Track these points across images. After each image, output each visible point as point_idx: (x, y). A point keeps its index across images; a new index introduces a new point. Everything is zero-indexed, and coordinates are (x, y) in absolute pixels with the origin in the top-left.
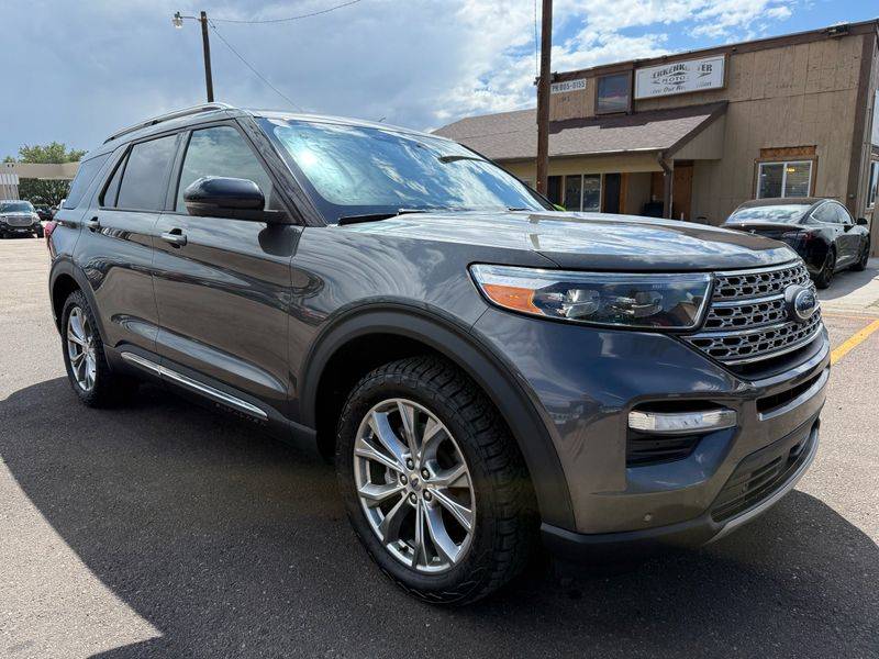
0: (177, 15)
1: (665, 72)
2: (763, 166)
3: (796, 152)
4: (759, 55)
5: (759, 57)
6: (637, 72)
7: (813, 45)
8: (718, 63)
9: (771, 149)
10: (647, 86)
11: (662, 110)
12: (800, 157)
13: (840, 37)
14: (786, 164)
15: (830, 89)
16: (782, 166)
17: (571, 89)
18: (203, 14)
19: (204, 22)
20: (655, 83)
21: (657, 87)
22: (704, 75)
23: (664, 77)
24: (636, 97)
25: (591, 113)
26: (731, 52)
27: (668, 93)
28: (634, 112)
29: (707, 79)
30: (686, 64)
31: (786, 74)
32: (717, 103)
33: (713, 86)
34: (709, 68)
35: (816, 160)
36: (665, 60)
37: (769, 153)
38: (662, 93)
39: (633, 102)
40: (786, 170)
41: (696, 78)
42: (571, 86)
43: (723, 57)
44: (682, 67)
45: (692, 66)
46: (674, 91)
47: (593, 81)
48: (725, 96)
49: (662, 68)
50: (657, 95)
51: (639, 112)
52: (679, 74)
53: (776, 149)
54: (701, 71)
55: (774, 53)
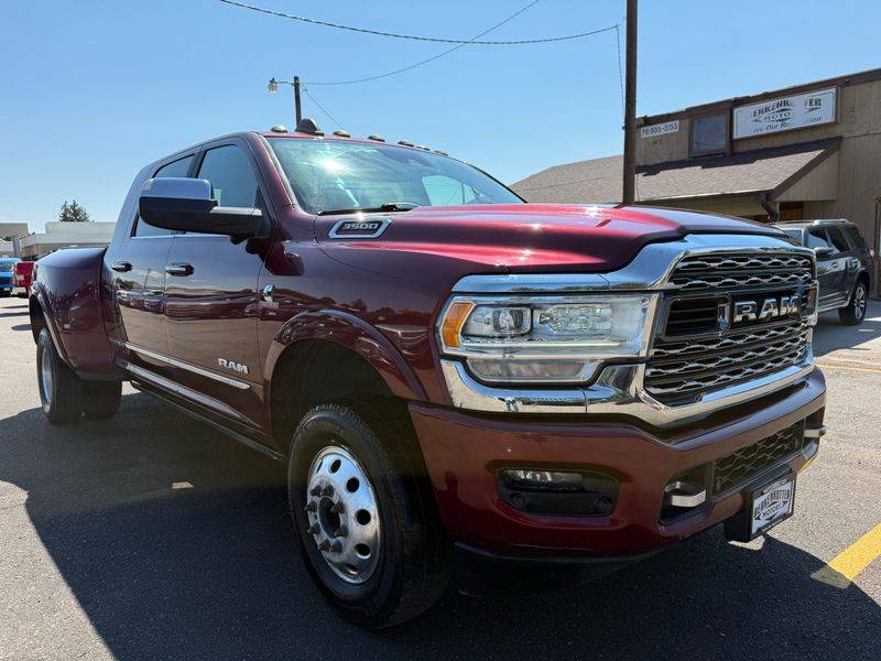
0: (272, 81)
1: (767, 109)
5: (876, 89)
6: (736, 111)
8: (828, 97)
10: (746, 124)
11: (765, 149)
17: (663, 132)
18: (296, 78)
19: (297, 86)
20: (756, 121)
21: (758, 125)
22: (813, 109)
23: (765, 115)
24: (735, 137)
25: (685, 156)
26: (842, 84)
27: (771, 131)
28: (733, 153)
29: (815, 114)
30: (790, 99)
32: (828, 139)
33: (823, 121)
34: (818, 102)
36: (767, 96)
38: (765, 132)
39: (732, 142)
41: (800, 115)
42: (662, 129)
43: (833, 90)
44: (786, 103)
45: (798, 101)
46: (779, 129)
47: (687, 122)
48: (838, 131)
49: (763, 105)
50: (759, 133)
51: (739, 154)
52: (783, 110)
54: (808, 106)
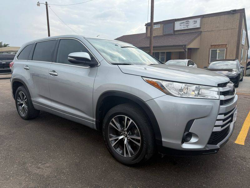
0: (38, 3)
1: (183, 23)
2: (212, 50)
3: (221, 46)
4: (210, 18)
6: (175, 22)
7: (226, 15)
8: (199, 20)
10: (178, 26)
11: (182, 34)
12: (222, 48)
13: (233, 13)
14: (218, 49)
15: (230, 28)
16: (217, 50)
18: (46, 2)
19: (47, 5)
20: (180, 26)
22: (194, 24)
23: (183, 24)
25: (162, 34)
26: (202, 17)
27: (184, 29)
28: (174, 34)
29: (195, 25)
31: (218, 24)
32: (198, 32)
33: (197, 27)
34: (196, 21)
35: (227, 49)
36: (183, 19)
37: (213, 46)
39: (174, 31)
41: (192, 25)
42: (155, 27)
44: (188, 21)
45: (191, 21)
46: (186, 28)
47: (162, 25)
48: (201, 30)
49: (183, 21)
50: (181, 29)
51: (176, 34)
52: (187, 23)
53: (215, 45)
54: (194, 23)
55: (215, 17)
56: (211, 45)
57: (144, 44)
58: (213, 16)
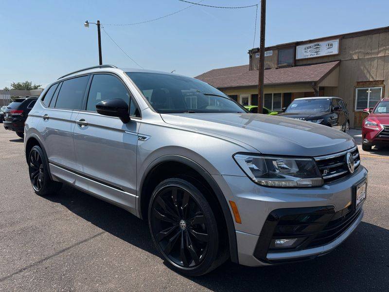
0: (87, 22)
1: (310, 47)
3: (374, 83)
5: (355, 40)
6: (297, 47)
7: (381, 34)
8: (336, 43)
9: (362, 82)
10: (302, 53)
11: (309, 64)
12: (376, 86)
14: (369, 89)
18: (98, 22)
19: (99, 25)
21: (305, 54)
23: (310, 49)
24: (297, 58)
25: (275, 66)
26: (342, 38)
27: (312, 57)
28: (296, 65)
29: (330, 50)
30: (320, 43)
32: (335, 61)
33: (333, 53)
34: (332, 45)
35: (384, 87)
36: (311, 41)
37: (361, 83)
38: (309, 57)
39: (295, 61)
40: (369, 92)
41: (324, 51)
42: (265, 54)
43: (338, 40)
44: (318, 45)
45: (323, 44)
46: (315, 56)
47: (276, 52)
48: (339, 58)
49: (309, 45)
50: (307, 57)
51: (298, 65)
52: (317, 48)
53: (365, 82)
54: (328, 47)
55: (362, 38)
56: (358, 83)
57: (247, 82)
58: (360, 35)
